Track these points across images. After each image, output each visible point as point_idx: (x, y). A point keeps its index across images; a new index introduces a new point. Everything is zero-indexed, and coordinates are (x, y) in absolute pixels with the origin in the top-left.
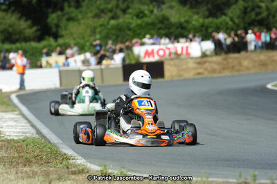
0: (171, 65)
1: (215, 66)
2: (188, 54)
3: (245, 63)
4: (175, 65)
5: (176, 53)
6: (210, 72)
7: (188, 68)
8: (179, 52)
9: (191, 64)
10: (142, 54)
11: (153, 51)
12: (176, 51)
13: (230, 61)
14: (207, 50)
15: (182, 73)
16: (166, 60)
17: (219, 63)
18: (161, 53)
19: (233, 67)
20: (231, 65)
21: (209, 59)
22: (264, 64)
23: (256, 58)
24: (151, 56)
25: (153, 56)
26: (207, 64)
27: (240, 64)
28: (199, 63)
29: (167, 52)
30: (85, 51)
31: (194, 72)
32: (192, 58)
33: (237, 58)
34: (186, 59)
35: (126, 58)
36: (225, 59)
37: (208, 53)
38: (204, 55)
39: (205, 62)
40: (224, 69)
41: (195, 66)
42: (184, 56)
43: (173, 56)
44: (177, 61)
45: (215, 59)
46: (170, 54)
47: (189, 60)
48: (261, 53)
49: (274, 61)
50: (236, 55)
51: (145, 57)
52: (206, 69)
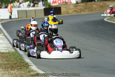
0: (63, 7)
1: (82, 8)
2: (70, 2)
3: (94, 6)
4: (65, 7)
5: (66, 2)
6: (79, 10)
7: (70, 8)
8: (67, 1)
9: (72, 7)
10: (51, 2)
11: (56, 1)
12: (66, 1)
13: (88, 5)
14: (78, 1)
15: (68, 10)
16: (61, 5)
17: (83, 6)
18: (59, 2)
19: (89, 8)
20: (88, 7)
21: (79, 5)
22: (102, 7)
23: (99, 4)
24: (55, 3)
25: (56, 3)
26: (79, 7)
27: (92, 7)
28: (75, 6)
29: (62, 1)
30: (28, 1)
31: (73, 10)
32: (72, 4)
33: (91, 4)
34: (70, 4)
35: (45, 4)
36: (86, 5)
37: (79, 2)
38: (77, 3)
39: (78, 6)
40: (85, 9)
41: (74, 7)
42: (69, 3)
43: (64, 3)
44: (66, 5)
45: (82, 4)
46: (63, 2)
47: (71, 5)
48: (100, 2)
49: (106, 5)
50: (90, 3)
51: (52, 4)
52: (78, 9)
